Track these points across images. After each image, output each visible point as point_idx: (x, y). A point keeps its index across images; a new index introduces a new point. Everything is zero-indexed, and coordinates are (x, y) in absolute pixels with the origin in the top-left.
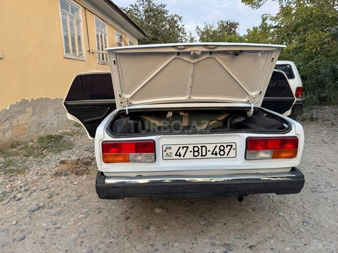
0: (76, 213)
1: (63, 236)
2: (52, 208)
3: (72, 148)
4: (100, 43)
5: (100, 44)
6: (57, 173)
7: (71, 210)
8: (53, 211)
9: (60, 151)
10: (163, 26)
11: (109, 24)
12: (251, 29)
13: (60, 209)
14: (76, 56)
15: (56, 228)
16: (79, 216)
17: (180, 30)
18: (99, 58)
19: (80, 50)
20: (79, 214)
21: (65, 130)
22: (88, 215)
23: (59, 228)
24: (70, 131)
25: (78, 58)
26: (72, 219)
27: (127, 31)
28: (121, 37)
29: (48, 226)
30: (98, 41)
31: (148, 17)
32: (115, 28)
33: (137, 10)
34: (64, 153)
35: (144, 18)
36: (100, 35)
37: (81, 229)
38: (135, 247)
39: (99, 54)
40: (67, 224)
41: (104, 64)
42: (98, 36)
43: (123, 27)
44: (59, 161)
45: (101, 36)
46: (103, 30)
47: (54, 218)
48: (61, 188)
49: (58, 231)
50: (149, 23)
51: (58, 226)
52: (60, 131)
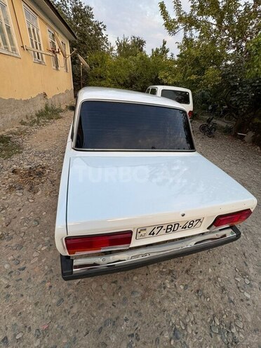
0: (38, 244)
1: (29, 280)
2: (12, 238)
3: (22, 152)
4: (33, 38)
5: (34, 40)
6: (11, 187)
7: (33, 240)
8: (14, 243)
9: (10, 156)
10: (90, 31)
11: (39, 17)
12: (155, 50)
13: (20, 239)
14: (8, 51)
15: (19, 269)
16: (42, 249)
17: (104, 38)
18: (35, 57)
19: (12, 43)
20: (41, 246)
21: (12, 129)
22: (51, 245)
23: (23, 269)
24: (16, 129)
25: (12, 54)
26: (35, 254)
27: (59, 29)
28: (53, 35)
29: (11, 268)
30: (31, 36)
31: (75, 17)
32: (47, 24)
33: (66, 5)
34: (15, 158)
35: (72, 17)
36: (31, 28)
37: (46, 267)
38: (101, 286)
39: (34, 52)
40: (32, 262)
41: (40, 63)
42: (29, 29)
43: (54, 24)
44: (11, 170)
45: (33, 30)
46: (34, 24)
47: (16, 254)
48: (18, 208)
49: (24, 274)
50: (77, 24)
51: (21, 265)
52: (7, 130)
